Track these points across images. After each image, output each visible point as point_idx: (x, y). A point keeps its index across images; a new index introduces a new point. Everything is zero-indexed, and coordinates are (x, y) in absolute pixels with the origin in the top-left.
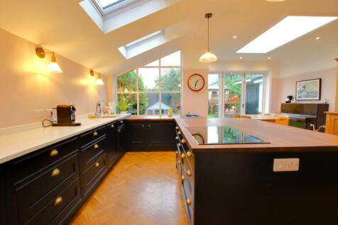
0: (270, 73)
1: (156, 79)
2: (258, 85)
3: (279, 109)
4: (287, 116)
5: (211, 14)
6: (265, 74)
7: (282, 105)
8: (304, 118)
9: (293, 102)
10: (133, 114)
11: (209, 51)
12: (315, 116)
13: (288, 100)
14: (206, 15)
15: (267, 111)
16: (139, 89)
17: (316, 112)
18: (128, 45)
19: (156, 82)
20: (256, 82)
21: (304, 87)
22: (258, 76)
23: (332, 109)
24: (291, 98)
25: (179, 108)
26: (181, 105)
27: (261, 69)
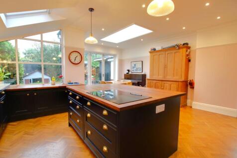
0: (118, 56)
1: (25, 52)
2: (110, 62)
3: (123, 77)
4: (130, 81)
5: (93, 9)
6: (115, 56)
7: (125, 75)
8: (137, 82)
9: (130, 73)
10: (13, 84)
11: (92, 36)
12: (141, 81)
13: (127, 72)
14: (89, 9)
15: (116, 79)
16: (19, 60)
17: (141, 78)
18: (8, 14)
19: (25, 54)
20: (108, 60)
21: (135, 65)
22: (110, 57)
23: (148, 77)
24: (129, 71)
25: (61, 77)
26: (63, 75)
27: (113, 52)
